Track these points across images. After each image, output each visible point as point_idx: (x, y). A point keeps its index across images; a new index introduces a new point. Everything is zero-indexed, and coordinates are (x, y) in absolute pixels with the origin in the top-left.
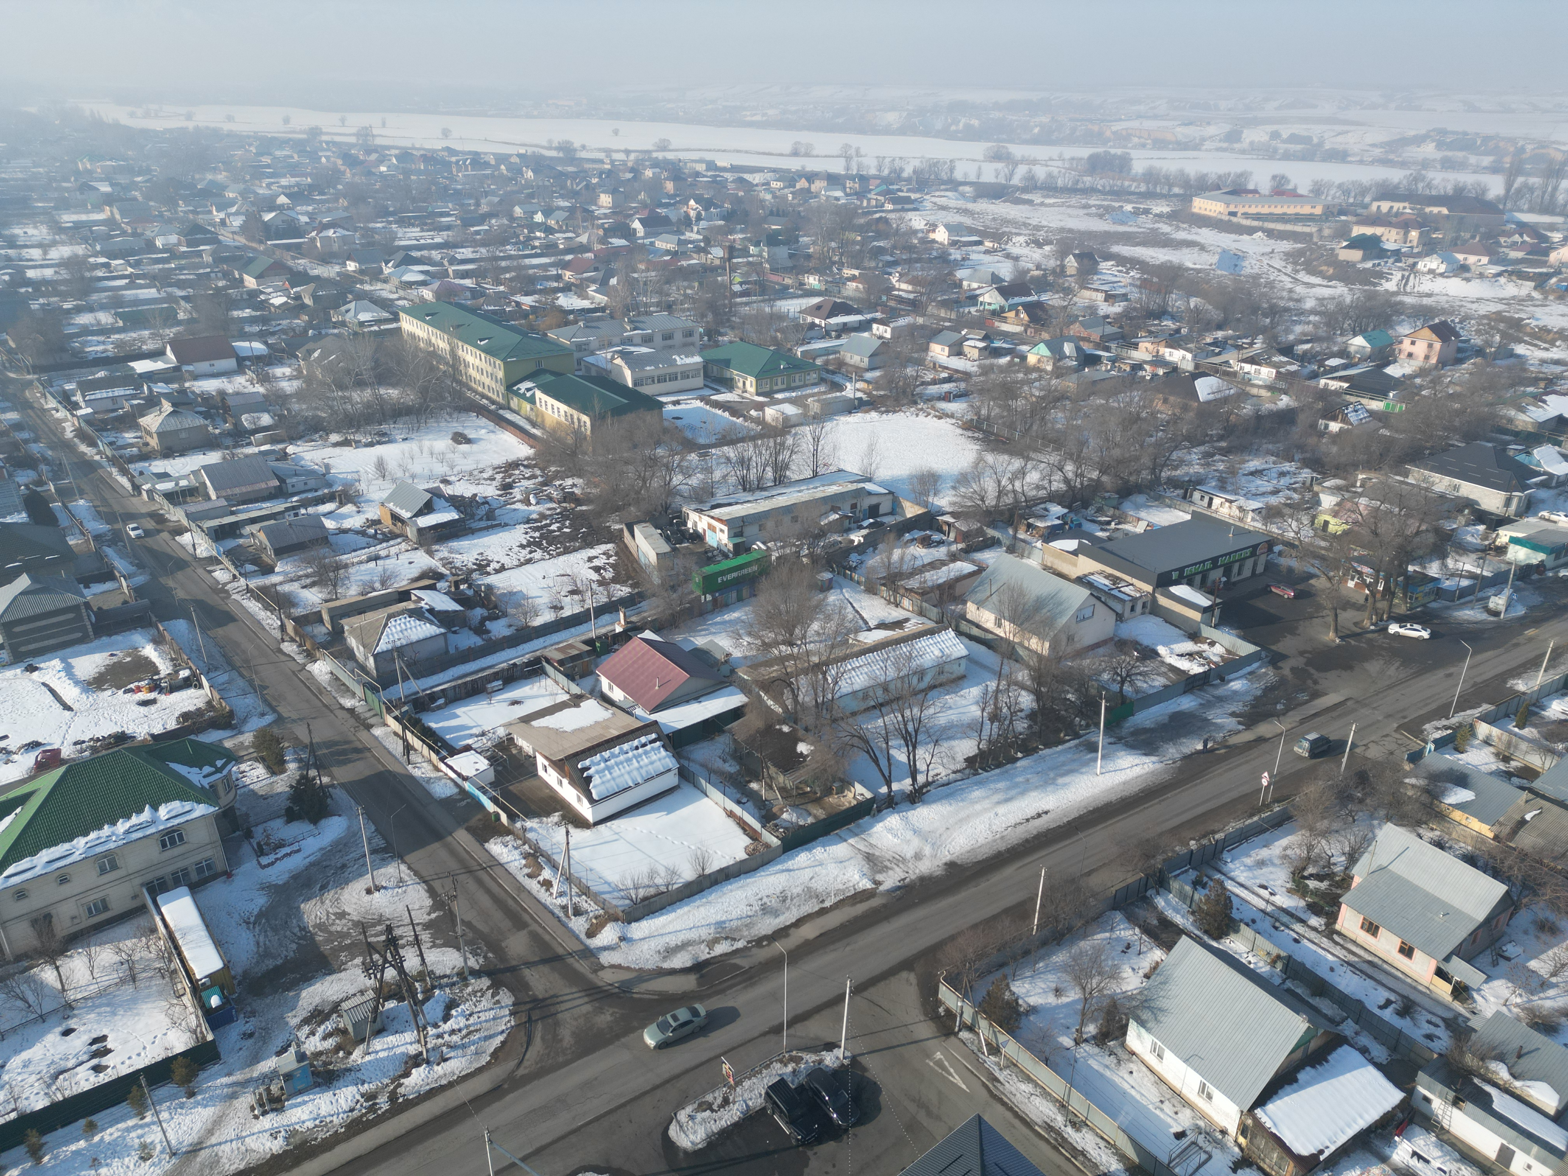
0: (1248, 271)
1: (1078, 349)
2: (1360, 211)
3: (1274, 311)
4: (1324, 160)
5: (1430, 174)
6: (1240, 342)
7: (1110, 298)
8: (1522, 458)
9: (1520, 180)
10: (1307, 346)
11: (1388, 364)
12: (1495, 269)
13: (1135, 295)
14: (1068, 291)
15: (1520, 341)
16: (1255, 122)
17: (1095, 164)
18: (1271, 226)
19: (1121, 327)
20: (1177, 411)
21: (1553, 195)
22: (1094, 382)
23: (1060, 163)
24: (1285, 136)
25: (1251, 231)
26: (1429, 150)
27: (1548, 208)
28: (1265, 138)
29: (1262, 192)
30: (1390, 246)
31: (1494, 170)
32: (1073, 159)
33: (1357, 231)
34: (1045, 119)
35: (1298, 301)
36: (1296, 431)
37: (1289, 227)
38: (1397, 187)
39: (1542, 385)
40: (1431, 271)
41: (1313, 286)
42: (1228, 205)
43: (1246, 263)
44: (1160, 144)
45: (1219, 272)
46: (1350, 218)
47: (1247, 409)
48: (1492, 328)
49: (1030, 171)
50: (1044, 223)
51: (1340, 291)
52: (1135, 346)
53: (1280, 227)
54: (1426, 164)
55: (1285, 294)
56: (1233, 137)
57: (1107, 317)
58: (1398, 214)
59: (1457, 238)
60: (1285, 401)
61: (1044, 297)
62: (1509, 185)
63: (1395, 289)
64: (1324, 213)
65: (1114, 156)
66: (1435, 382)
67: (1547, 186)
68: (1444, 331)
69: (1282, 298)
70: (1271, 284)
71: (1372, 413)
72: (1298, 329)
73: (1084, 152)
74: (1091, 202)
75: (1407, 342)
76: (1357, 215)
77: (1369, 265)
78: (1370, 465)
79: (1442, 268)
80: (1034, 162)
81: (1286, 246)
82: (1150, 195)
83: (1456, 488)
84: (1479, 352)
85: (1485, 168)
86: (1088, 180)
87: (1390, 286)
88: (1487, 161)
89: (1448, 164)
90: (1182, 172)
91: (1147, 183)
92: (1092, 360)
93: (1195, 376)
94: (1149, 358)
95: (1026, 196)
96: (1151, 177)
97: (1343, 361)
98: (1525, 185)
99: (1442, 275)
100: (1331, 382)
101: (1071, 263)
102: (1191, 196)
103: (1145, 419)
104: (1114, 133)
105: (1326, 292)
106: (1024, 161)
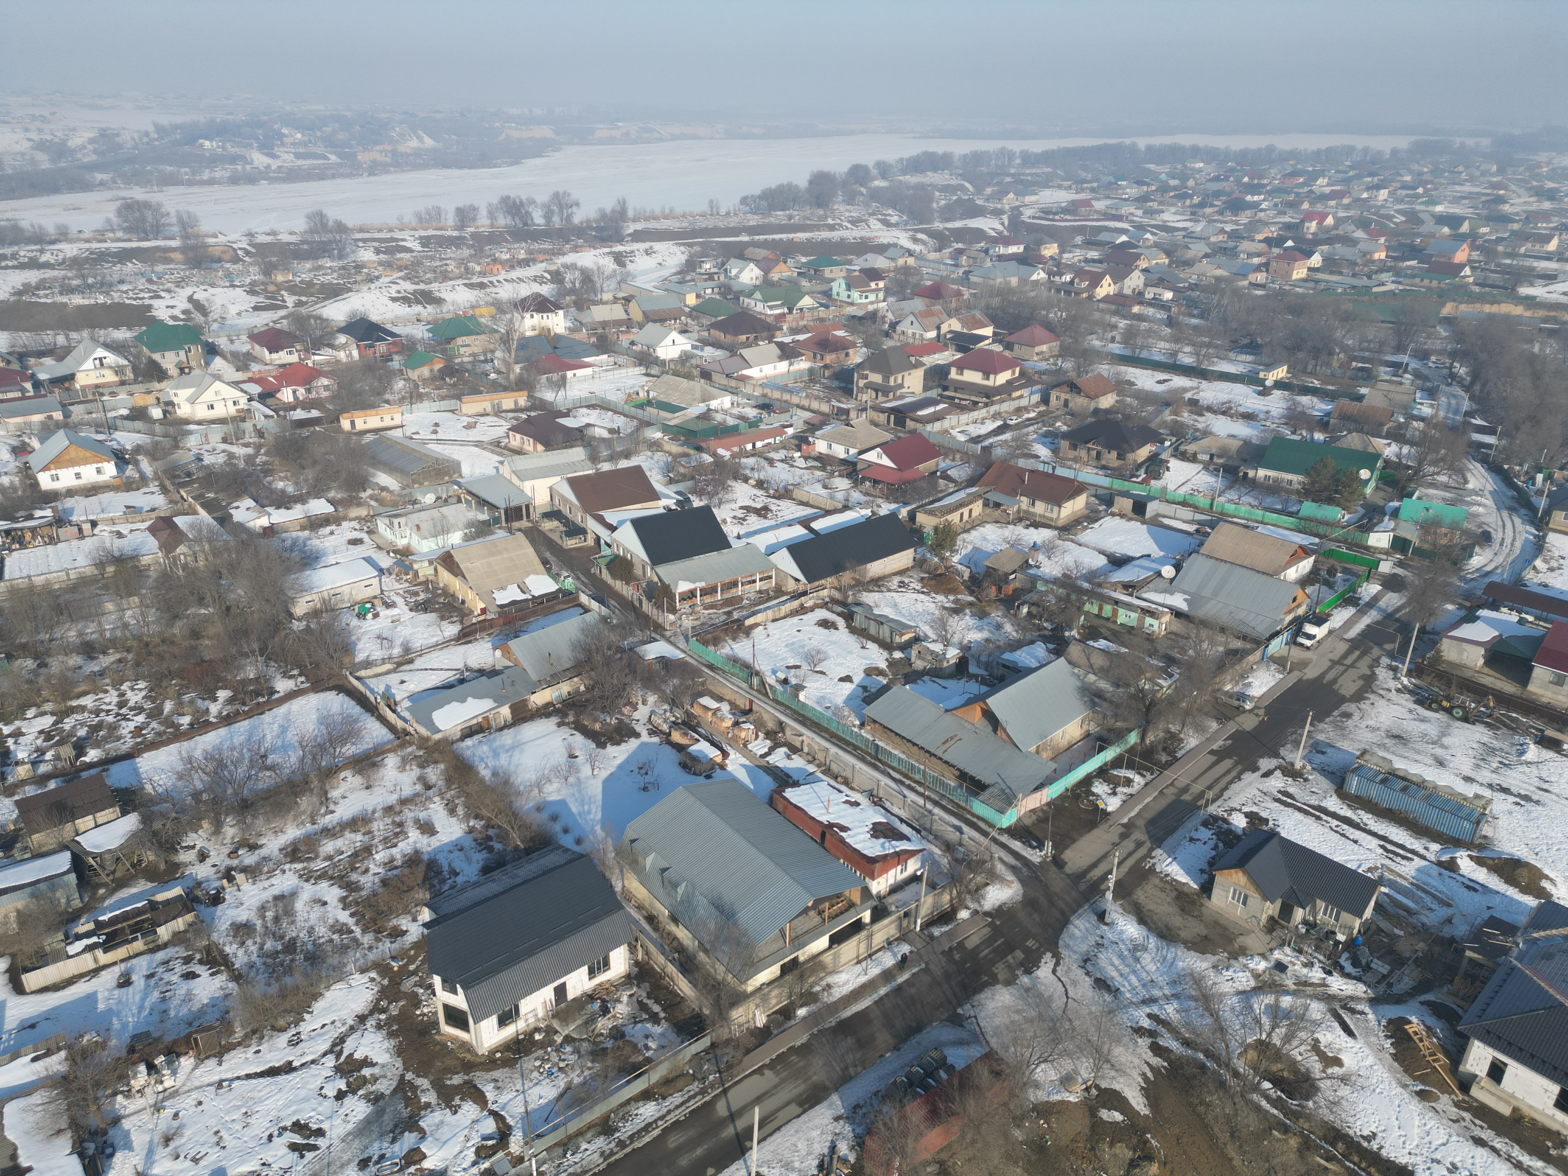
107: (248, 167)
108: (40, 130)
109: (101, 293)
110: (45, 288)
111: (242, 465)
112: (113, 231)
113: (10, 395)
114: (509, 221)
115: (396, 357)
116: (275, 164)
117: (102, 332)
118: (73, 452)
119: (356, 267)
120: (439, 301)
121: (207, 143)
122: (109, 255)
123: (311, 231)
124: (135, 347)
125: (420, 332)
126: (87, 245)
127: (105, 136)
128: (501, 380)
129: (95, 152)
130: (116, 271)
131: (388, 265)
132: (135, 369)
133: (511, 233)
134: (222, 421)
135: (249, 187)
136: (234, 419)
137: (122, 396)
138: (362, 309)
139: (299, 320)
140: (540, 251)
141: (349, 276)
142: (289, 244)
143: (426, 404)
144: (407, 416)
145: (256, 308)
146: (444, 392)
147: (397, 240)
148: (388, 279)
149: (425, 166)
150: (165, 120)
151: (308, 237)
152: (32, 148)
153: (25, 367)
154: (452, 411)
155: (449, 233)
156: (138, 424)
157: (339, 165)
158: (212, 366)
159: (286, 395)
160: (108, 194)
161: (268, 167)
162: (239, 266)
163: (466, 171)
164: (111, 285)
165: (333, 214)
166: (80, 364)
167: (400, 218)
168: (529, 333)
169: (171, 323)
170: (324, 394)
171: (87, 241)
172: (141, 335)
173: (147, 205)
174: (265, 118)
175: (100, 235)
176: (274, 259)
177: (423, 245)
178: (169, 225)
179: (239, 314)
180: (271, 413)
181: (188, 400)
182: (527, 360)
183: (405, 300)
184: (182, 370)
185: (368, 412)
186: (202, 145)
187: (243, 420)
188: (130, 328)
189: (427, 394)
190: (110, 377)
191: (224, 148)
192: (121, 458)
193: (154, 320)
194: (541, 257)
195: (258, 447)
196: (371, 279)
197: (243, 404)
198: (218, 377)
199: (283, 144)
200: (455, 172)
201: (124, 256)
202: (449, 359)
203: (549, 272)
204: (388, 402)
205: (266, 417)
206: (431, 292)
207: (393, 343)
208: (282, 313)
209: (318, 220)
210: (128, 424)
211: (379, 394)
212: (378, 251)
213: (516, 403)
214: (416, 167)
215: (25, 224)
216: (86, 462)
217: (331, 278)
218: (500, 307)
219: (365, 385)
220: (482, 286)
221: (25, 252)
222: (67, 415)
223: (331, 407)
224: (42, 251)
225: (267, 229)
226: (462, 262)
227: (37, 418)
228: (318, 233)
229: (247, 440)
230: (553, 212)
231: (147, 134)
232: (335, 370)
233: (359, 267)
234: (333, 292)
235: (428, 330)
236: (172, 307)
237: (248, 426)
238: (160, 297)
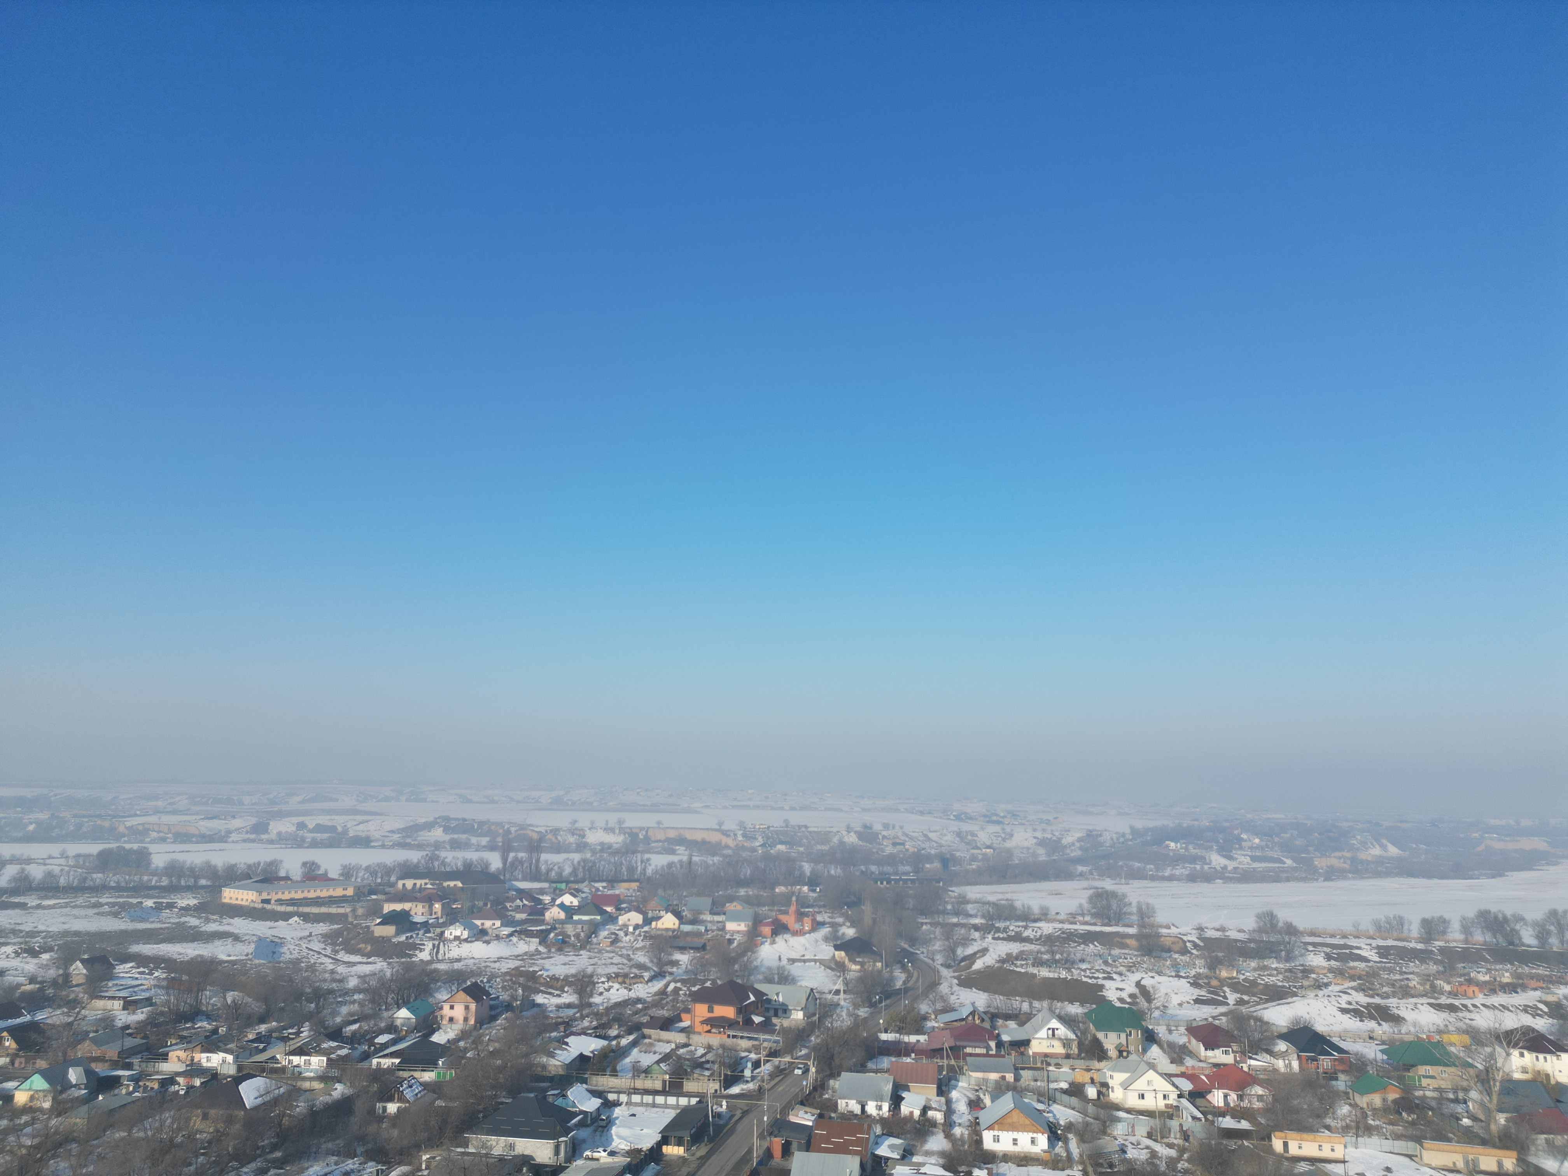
0: (287, 956)
1: (89, 1073)
2: (388, 889)
3: (319, 995)
4: (349, 846)
5: (443, 854)
6: (285, 1033)
7: (129, 1005)
8: (559, 1102)
9: (512, 855)
10: (355, 1027)
11: (433, 1032)
12: (506, 931)
13: (161, 997)
14: (73, 1004)
15: (539, 991)
16: (280, 815)
17: (105, 861)
18: (307, 910)
19: (145, 1037)
20: (221, 1126)
21: (537, 867)
22: (112, 1112)
23: (62, 861)
24: (311, 826)
25: (286, 916)
26: (438, 834)
27: (536, 876)
28: (292, 829)
29: (294, 878)
30: (419, 919)
31: (492, 848)
32: (78, 856)
33: (388, 908)
34: (43, 816)
35: (341, 981)
36: (355, 1121)
37: (324, 910)
38: (417, 866)
39: (562, 1028)
40: (457, 938)
41: (354, 964)
42: (260, 893)
43: (284, 949)
44: (182, 837)
45: (257, 961)
46: (380, 897)
47: (301, 1107)
48: (514, 983)
49: (23, 870)
50: (41, 928)
51: (379, 965)
52: (165, 1057)
53: (315, 910)
54: (437, 845)
55: (327, 975)
56: (260, 828)
57: (127, 1027)
58: (421, 890)
59: (473, 906)
60: (339, 1090)
61: (40, 1016)
62: (504, 860)
63: (428, 958)
64: (356, 894)
65: (130, 851)
66: (477, 1042)
67: (531, 859)
68: (476, 992)
69: (325, 980)
70: (312, 968)
71: (425, 1085)
72: (344, 1010)
73: (94, 849)
74: (103, 900)
75: (446, 1007)
76: (386, 894)
77: (403, 938)
78: (432, 1143)
79: (465, 934)
80: (29, 861)
81: (322, 928)
82: (173, 889)
83: (512, 1147)
84: (508, 1007)
85: (484, 847)
86: (98, 877)
87: (424, 955)
88: (484, 841)
89: (455, 845)
90: (208, 864)
91: (170, 877)
92: (110, 1084)
93: (238, 1080)
94: (181, 1068)
95: (17, 900)
96: (173, 869)
97: (391, 1036)
98: (516, 859)
99: (466, 940)
100: (383, 1061)
101: (78, 969)
102: (220, 887)
103: (180, 1146)
104: (128, 828)
105: (367, 969)
106: (13, 860)
107: (1206, 867)
108: (1044, 830)
109: (1064, 968)
110: (1022, 959)
111: (1163, 1167)
112: (1083, 915)
113: (978, 1051)
114: (1489, 938)
115: (1342, 1077)
116: (1231, 865)
117: (1059, 1004)
118: (1017, 1117)
119: (1303, 971)
120: (1397, 1020)
121: (1172, 845)
122: (1076, 935)
123: (1260, 930)
124: (1084, 1023)
125: (1372, 1052)
126: (1060, 926)
127: (1091, 837)
128: (1478, 1129)
129: (1081, 848)
130: (1079, 950)
131: (1339, 973)
132: (1080, 1045)
133: (1490, 951)
134: (1150, 1114)
135: (1205, 885)
136: (1162, 1114)
137: (1065, 1069)
138: (1307, 1017)
139: (1239, 1019)
140: (1532, 977)
141: (1296, 979)
142: (1236, 941)
143: (1375, 1140)
144: (1351, 1150)
145: (1197, 1001)
146: (1399, 1129)
147: (1352, 947)
148: (1338, 988)
149: (1388, 874)
150: (1139, 824)
151: (1256, 936)
152: (1036, 844)
153: (994, 1027)
154: (1410, 1157)
155: (1413, 945)
156: (1074, 1101)
157: (1293, 869)
158: (1149, 1054)
159: (1217, 1098)
160: (1084, 884)
161: (1225, 867)
162: (1186, 958)
163: (1435, 881)
164: (1073, 962)
165: (1284, 916)
166: (1036, 1032)
167: (1356, 925)
168: (1517, 1076)
169: (1118, 1004)
170: (1257, 1105)
171: (1062, 922)
172: (1091, 1012)
173: (1114, 895)
174: (1227, 824)
175: (1072, 918)
176: (1220, 954)
177: (1381, 955)
178: (1130, 914)
179: (1180, 1005)
180: (1199, 1115)
181: (1121, 1084)
182: (1516, 1109)
183: (1356, 1013)
184: (1121, 1052)
185: (1305, 1136)
186: (1168, 846)
187: (1171, 1117)
188: (1082, 1004)
189: (1377, 1128)
190: (1059, 1049)
191: (1186, 849)
192: (1054, 1133)
193: (1103, 1002)
194: (1533, 983)
195: (1182, 1150)
196: (1319, 986)
197: (1173, 1099)
198: (1152, 1066)
199: (1241, 848)
200: (1421, 882)
201: (1088, 938)
202: (1407, 1089)
203: (1546, 1003)
204: (1328, 1128)
205: (1194, 1118)
206: (1387, 1008)
207: (1340, 1060)
208: (1222, 1009)
209: (1268, 920)
210: (1066, 1098)
211: (1318, 1116)
212: (1328, 957)
213: (1500, 1164)
214: (1378, 875)
215: (1018, 904)
216: (1023, 1129)
217: (1276, 980)
218: (1476, 1037)
219: (1304, 1102)
220: (1452, 1008)
221: (1014, 927)
222: (1017, 1078)
223: (1263, 1121)
224: (1026, 927)
225: (1217, 925)
226: (1426, 978)
227: (994, 1076)
228: (1267, 933)
229: (1172, 1140)
230: (1549, 933)
231: (1123, 835)
232: (1271, 1079)
233: (1307, 971)
234: (1277, 995)
235: (1382, 1051)
236: (1121, 990)
237: (1174, 1124)
238: (1111, 979)
